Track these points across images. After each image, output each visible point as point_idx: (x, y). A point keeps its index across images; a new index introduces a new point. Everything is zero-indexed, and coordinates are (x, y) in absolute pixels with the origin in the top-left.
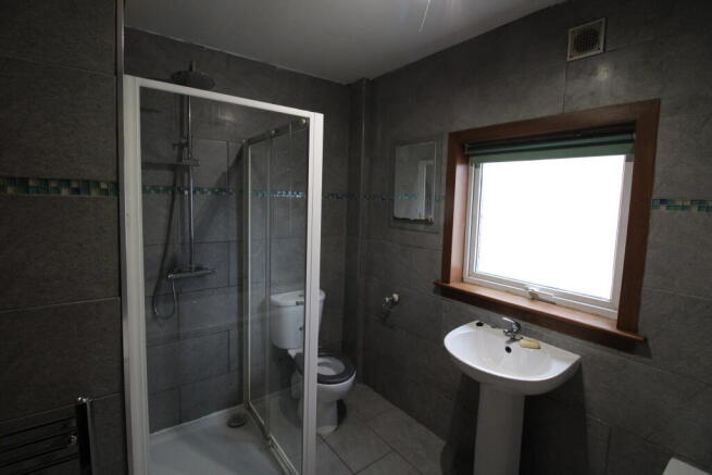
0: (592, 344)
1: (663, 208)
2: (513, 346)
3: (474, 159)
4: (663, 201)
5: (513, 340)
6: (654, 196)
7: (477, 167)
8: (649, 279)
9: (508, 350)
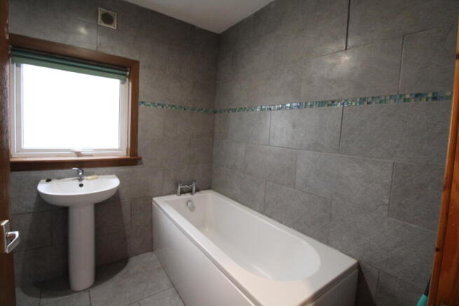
0: (120, 167)
1: (142, 105)
2: (83, 182)
3: (16, 59)
4: (142, 102)
5: (80, 179)
6: (140, 100)
7: (18, 66)
8: (140, 134)
9: (81, 185)
